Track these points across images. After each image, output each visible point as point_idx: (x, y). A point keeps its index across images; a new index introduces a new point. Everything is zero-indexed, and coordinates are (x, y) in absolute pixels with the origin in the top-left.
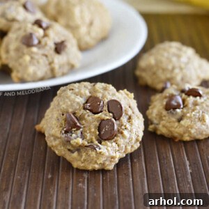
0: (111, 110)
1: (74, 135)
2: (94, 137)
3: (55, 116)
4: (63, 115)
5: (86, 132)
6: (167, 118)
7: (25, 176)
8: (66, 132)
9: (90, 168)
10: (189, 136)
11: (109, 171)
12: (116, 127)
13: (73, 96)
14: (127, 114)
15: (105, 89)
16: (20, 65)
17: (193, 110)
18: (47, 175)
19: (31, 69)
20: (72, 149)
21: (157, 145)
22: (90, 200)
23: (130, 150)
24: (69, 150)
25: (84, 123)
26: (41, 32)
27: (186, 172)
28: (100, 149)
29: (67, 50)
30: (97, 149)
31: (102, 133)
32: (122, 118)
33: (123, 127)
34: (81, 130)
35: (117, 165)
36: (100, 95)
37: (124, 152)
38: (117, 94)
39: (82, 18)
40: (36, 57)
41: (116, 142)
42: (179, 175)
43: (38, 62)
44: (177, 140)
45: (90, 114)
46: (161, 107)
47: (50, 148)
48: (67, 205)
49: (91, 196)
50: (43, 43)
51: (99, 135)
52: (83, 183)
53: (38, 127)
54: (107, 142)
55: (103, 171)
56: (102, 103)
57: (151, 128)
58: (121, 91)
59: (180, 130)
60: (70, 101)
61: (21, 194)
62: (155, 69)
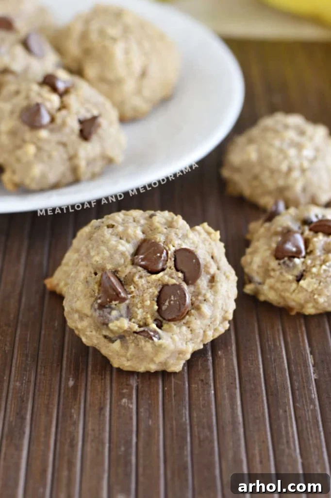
0: (180, 266)
1: (114, 313)
2: (149, 316)
3: (83, 275)
4: (96, 274)
5: (136, 305)
6: (278, 273)
7: (29, 381)
8: (102, 307)
9: (142, 369)
10: (313, 307)
11: (175, 373)
12: (188, 301)
13: (113, 241)
14: (208, 273)
15: (170, 225)
16: (18, 160)
17: (324, 262)
18: (67, 380)
19: (37, 170)
20: (111, 335)
21: (258, 321)
22: (142, 434)
23: (211, 336)
24: (105, 337)
25: (133, 289)
26: (55, 99)
27: (308, 378)
28: (160, 339)
29: (100, 131)
30: (155, 339)
31: (164, 308)
32: (199, 281)
33: (200, 298)
34: (127, 302)
35: (189, 364)
36: (160, 238)
37: (202, 341)
38: (191, 235)
39: (128, 64)
40: (46, 147)
41: (188, 325)
42: (296, 384)
43: (50, 157)
44: (293, 313)
45: (144, 273)
46: (268, 253)
47: (72, 331)
48: (103, 444)
49: (142, 426)
50: (59, 121)
51: (159, 311)
52: (130, 397)
53: (50, 283)
54: (172, 324)
55: (165, 375)
56: (164, 254)
57: (249, 289)
58: (197, 228)
59: (300, 297)
60: (109, 249)
61: (23, 419)
62: (257, 170)
